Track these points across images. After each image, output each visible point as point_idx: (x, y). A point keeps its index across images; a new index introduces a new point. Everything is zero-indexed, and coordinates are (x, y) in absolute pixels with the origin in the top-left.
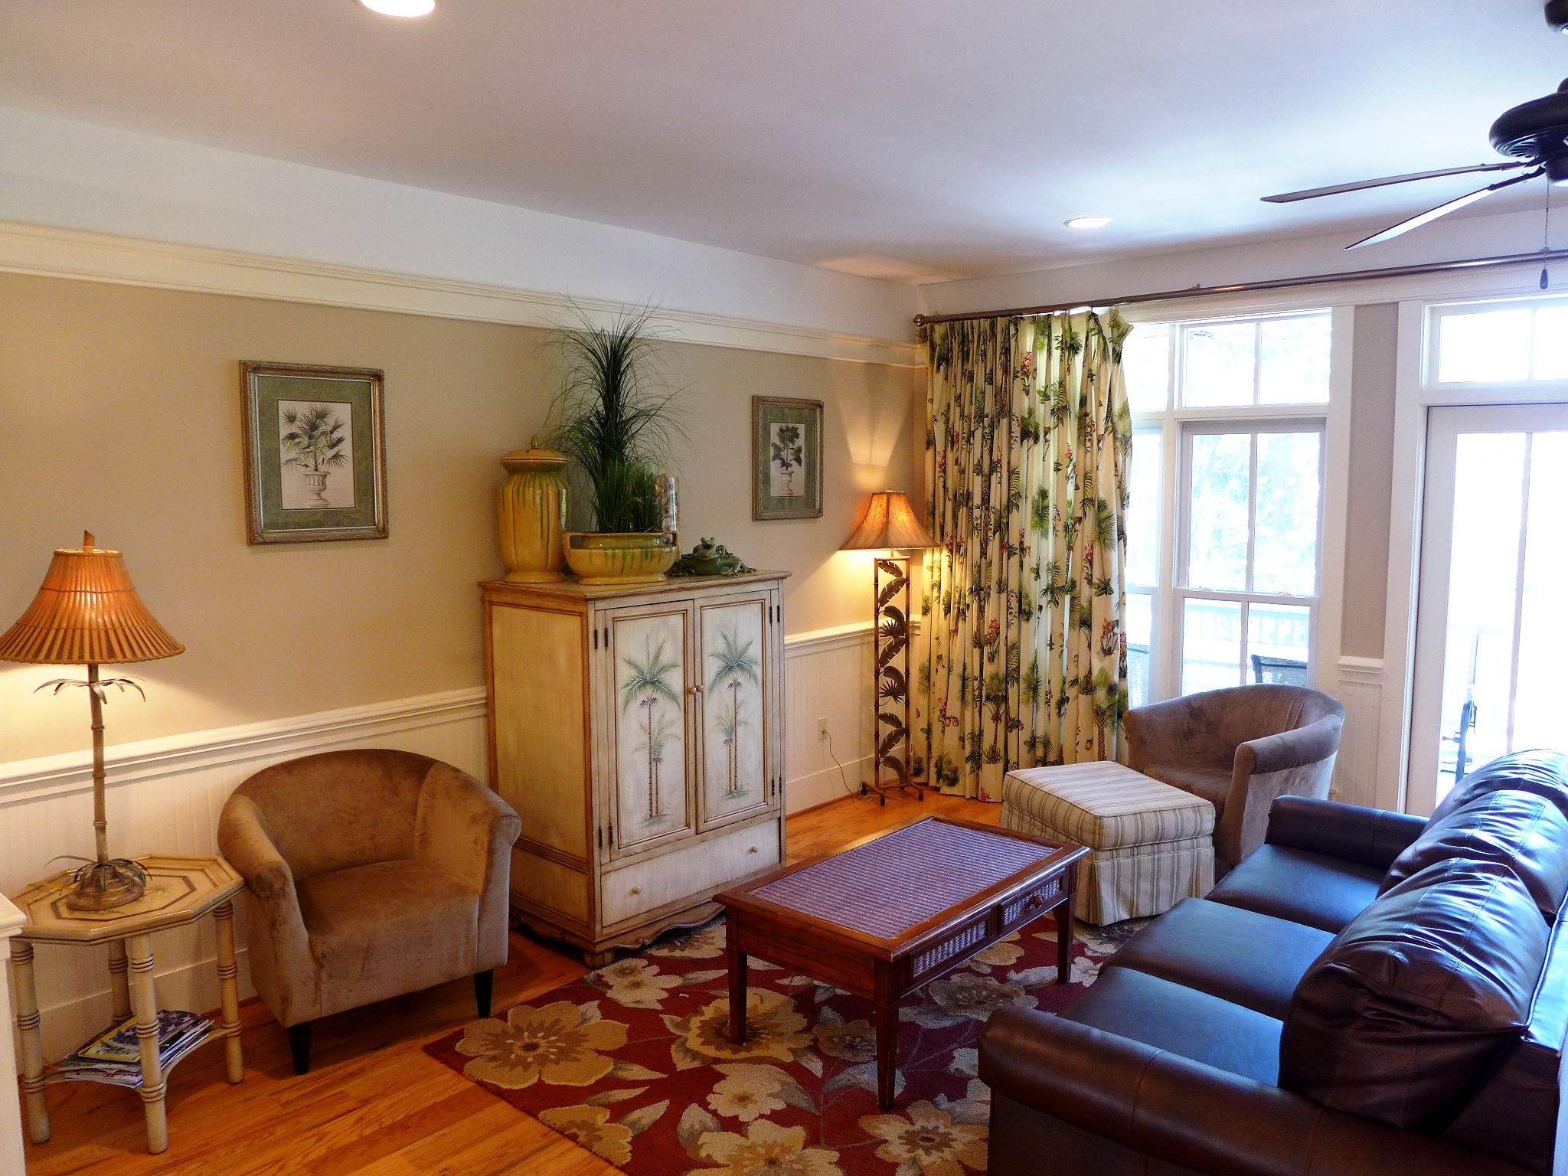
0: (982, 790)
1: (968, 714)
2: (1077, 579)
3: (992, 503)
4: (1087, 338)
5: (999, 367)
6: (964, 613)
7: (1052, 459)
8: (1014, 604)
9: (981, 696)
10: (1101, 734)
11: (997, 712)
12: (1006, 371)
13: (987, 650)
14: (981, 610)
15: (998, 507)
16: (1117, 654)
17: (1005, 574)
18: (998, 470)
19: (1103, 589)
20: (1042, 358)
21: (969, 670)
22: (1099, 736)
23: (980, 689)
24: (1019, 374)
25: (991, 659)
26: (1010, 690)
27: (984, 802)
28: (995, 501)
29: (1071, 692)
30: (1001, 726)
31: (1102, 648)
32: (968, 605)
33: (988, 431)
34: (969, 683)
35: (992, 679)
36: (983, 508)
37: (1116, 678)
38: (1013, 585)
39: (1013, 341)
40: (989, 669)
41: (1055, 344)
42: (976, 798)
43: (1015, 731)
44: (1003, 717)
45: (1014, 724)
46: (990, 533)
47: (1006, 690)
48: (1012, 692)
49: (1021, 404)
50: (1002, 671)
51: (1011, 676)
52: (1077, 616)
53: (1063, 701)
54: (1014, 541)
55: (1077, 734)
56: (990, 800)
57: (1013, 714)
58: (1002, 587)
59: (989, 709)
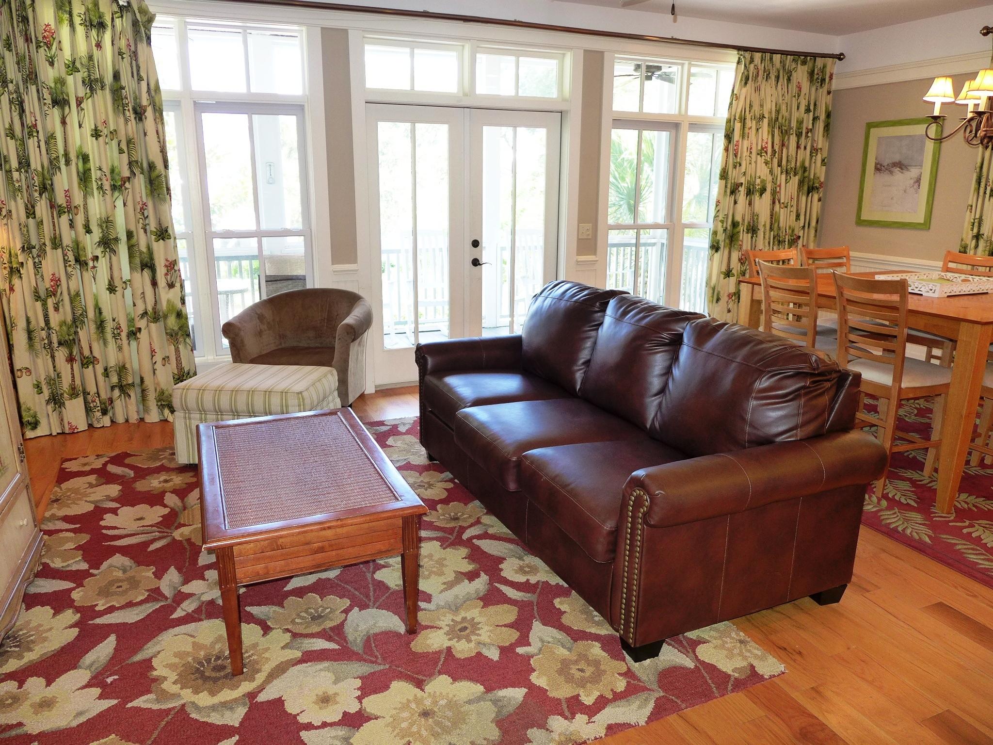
0: (69, 423)
1: (40, 361)
2: (133, 228)
3: (33, 166)
4: (113, 19)
5: (18, 34)
6: (19, 271)
7: (89, 126)
8: (71, 257)
9: (50, 343)
10: (177, 350)
11: (71, 354)
12: (28, 40)
13: (50, 302)
14: (37, 266)
15: (40, 169)
16: (178, 285)
17: (57, 232)
18: (35, 134)
19: (160, 236)
20: (65, 32)
21: (33, 322)
22: (176, 352)
23: (49, 336)
24: (42, 44)
25: (56, 309)
26: (81, 333)
27: (73, 433)
28: (36, 163)
29: (142, 324)
30: (76, 366)
31: (168, 284)
32: (22, 263)
33: (15, 97)
34: (35, 334)
35: (61, 326)
36: (23, 170)
37: (179, 305)
38: (67, 240)
39: (30, 11)
40: (55, 319)
41: (77, 20)
42: (63, 433)
43: (91, 367)
44: (78, 358)
45: (88, 362)
46: (36, 194)
47: (76, 333)
48: (82, 334)
49: (48, 75)
50: (69, 318)
51: (78, 320)
52: (137, 261)
53: (133, 334)
54: (61, 200)
55: (153, 356)
56: (79, 430)
57: (87, 353)
58: (56, 243)
59: (61, 354)
